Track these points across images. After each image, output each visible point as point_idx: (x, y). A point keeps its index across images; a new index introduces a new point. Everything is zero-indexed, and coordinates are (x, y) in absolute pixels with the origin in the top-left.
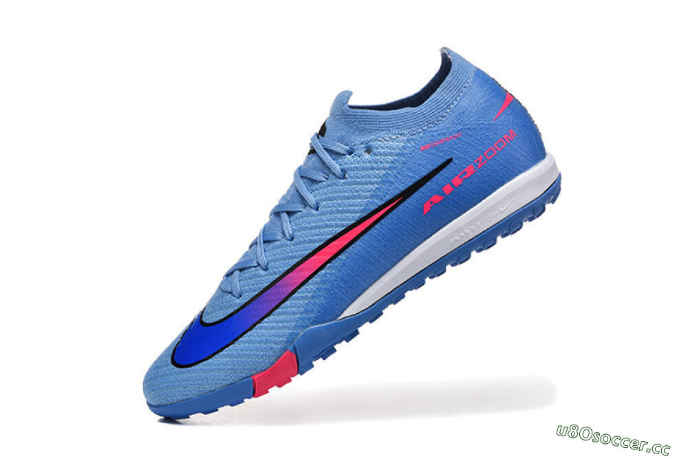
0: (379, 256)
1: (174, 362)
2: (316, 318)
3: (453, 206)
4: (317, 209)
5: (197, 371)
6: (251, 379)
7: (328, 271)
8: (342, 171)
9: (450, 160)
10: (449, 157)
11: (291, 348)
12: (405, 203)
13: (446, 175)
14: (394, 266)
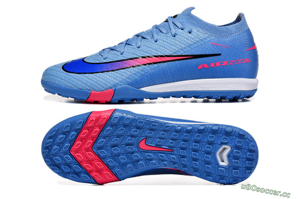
0: (170, 74)
1: (63, 68)
2: (131, 83)
3: (210, 73)
4: (156, 42)
5: (70, 76)
6: (90, 92)
7: (146, 68)
8: (175, 34)
9: (220, 55)
10: (220, 53)
11: (114, 88)
12: (193, 60)
13: (215, 59)
14: (173, 82)
